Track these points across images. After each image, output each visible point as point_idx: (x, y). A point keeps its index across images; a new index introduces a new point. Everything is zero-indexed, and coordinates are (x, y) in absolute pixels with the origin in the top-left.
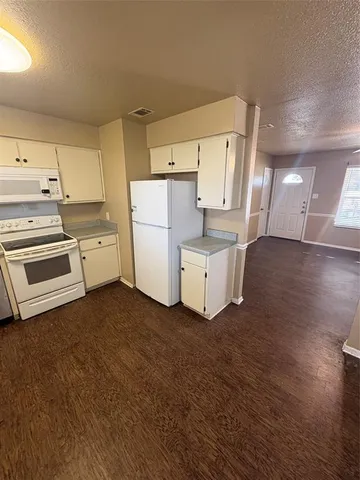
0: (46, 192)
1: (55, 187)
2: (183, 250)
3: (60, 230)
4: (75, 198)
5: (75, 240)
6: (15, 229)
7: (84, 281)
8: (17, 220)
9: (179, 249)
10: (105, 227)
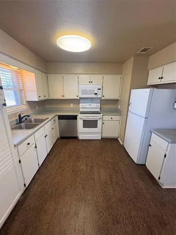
0: (96, 94)
1: (99, 92)
2: (153, 134)
3: (98, 110)
4: (107, 97)
5: (101, 115)
6: (85, 107)
7: (102, 133)
8: (86, 104)
9: (151, 132)
10: (117, 112)
